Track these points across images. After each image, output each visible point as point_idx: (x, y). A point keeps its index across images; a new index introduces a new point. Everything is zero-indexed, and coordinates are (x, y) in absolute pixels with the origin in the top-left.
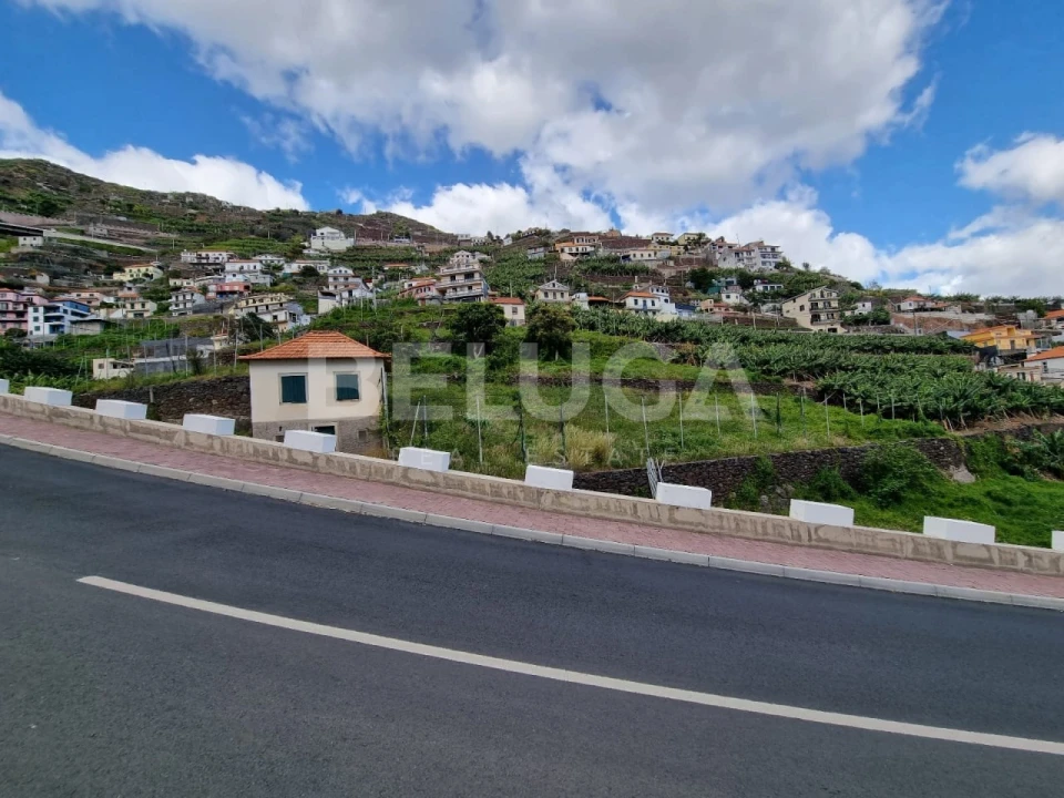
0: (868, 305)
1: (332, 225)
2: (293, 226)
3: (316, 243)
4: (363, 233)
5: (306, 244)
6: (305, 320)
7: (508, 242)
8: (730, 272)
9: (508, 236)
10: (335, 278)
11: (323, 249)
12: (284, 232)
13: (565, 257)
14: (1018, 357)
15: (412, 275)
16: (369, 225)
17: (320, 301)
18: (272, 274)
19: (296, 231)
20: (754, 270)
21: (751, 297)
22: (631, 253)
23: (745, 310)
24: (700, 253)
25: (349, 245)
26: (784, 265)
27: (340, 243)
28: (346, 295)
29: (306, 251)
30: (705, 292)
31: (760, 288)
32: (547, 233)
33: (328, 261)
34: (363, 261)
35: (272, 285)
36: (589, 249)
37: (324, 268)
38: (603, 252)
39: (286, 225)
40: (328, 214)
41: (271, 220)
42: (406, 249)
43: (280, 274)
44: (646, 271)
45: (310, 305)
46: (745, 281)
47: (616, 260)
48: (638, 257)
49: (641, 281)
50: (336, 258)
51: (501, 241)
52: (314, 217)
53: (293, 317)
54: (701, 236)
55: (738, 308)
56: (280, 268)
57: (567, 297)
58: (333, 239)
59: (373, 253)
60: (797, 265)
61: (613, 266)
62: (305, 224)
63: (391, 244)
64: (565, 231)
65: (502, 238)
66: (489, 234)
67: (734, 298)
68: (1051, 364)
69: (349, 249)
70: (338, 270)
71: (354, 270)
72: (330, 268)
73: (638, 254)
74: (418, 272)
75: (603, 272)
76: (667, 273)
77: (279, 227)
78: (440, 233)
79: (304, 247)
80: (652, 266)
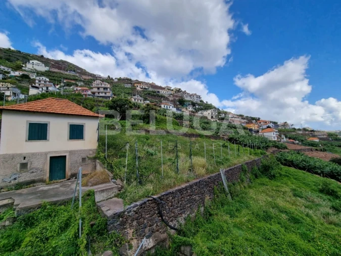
0: (224, 115)
1: (38, 60)
2: (17, 57)
3: (29, 66)
4: (53, 66)
5: (24, 65)
6: (22, 97)
7: (116, 80)
8: (189, 101)
9: (116, 78)
10: (40, 81)
11: (33, 69)
12: (12, 58)
13: (138, 88)
14: (258, 132)
15: (77, 85)
16: (57, 64)
17: (30, 89)
18: (4, 74)
19: (18, 59)
20: (195, 101)
21: (195, 109)
22: (160, 91)
23: (194, 113)
24: (180, 94)
25: (46, 70)
26: (201, 101)
27: (42, 68)
28: (45, 88)
29: (23, 68)
30: (182, 106)
31: (197, 107)
32: (131, 80)
33: (35, 74)
34: (53, 77)
35: (3, 79)
36: (146, 87)
37: (33, 76)
38: (151, 89)
39: (13, 56)
40: (37, 56)
41: (5, 52)
42: (74, 76)
43: (9, 75)
44: (164, 97)
45: (25, 91)
46: (194, 104)
47: (155, 92)
48: (162, 92)
49: (163, 100)
50: (40, 74)
51: (113, 80)
52: (29, 56)
53: (15, 94)
54: (180, 89)
55: (192, 112)
56: (9, 73)
57: (142, 102)
58: (38, 65)
59: (59, 75)
60: (205, 102)
61: (155, 94)
62: (23, 57)
63: (66, 73)
64: (137, 80)
65: (114, 78)
66: (109, 76)
67: (191, 109)
68: (265, 134)
69: (46, 71)
70: (41, 78)
71: (50, 79)
72: (36, 76)
73: (162, 91)
74: (80, 85)
75: (152, 95)
76: (171, 99)
77: (10, 56)
78: (88, 73)
79: (23, 67)
80: (166, 96)
